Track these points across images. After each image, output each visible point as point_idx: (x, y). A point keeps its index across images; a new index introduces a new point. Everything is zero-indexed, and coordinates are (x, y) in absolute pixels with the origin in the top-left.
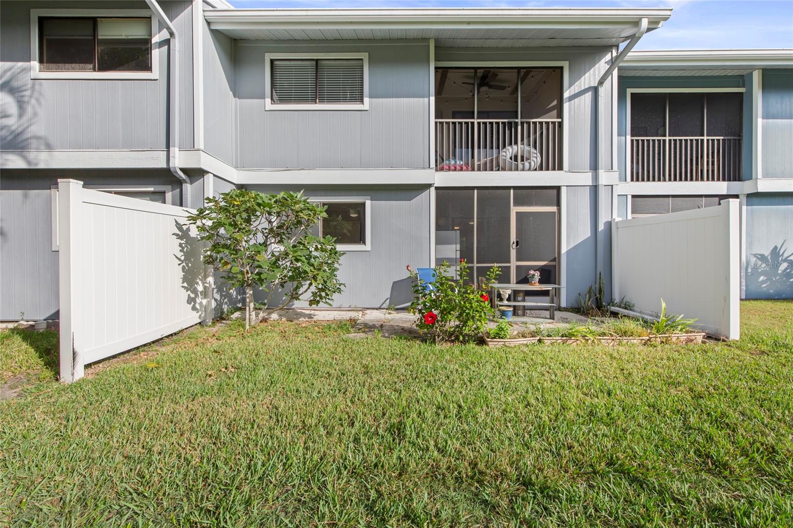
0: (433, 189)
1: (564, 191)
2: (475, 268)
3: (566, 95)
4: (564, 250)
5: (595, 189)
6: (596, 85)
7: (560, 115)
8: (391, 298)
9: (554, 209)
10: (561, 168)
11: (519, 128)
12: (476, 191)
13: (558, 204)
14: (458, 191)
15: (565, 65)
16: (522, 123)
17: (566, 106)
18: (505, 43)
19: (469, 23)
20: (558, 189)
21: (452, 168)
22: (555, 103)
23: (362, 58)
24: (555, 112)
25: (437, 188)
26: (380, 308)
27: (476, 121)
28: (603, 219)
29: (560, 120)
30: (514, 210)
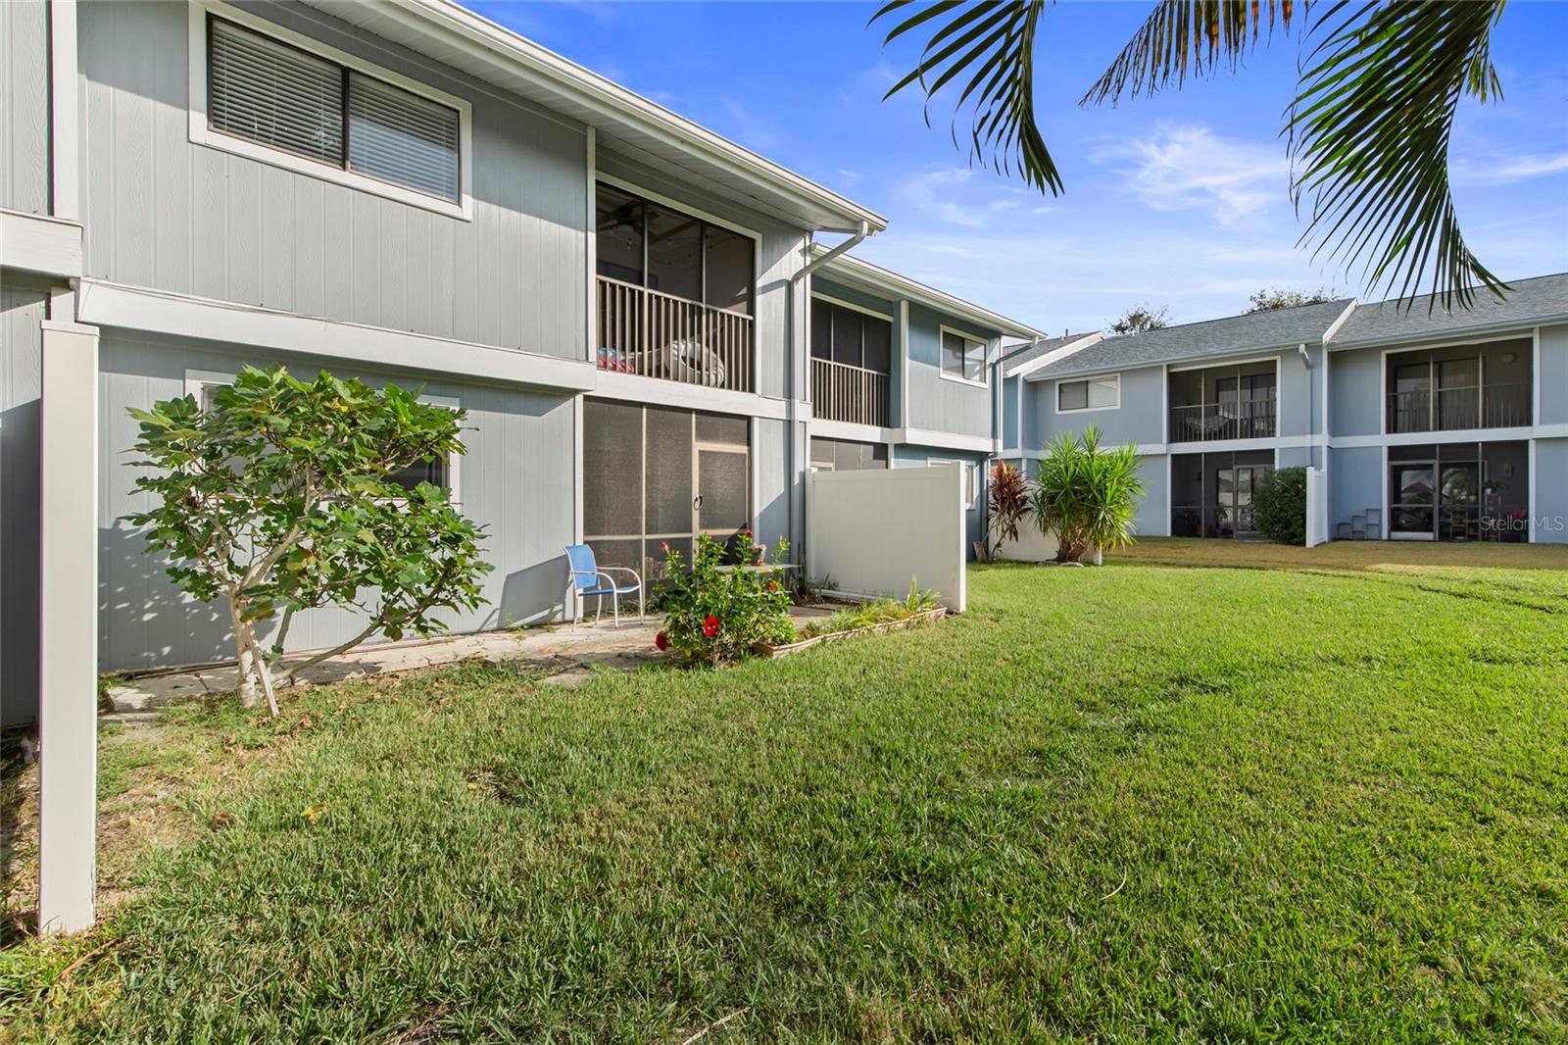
0: (579, 398)
1: (756, 422)
2: (644, 542)
3: (759, 283)
4: (756, 513)
5: (789, 424)
6: (790, 279)
7: (751, 310)
8: (501, 609)
9: (742, 449)
10: (752, 390)
11: (704, 317)
12: (644, 410)
13: (749, 443)
14: (619, 407)
15: (758, 237)
16: (708, 311)
17: (759, 299)
18: (693, 179)
19: (683, 141)
20: (749, 419)
21: (610, 365)
22: (744, 291)
23: (457, 108)
24: (744, 305)
25: (587, 398)
26: (479, 632)
27: (646, 291)
28: (798, 468)
29: (751, 318)
30: (698, 446)
